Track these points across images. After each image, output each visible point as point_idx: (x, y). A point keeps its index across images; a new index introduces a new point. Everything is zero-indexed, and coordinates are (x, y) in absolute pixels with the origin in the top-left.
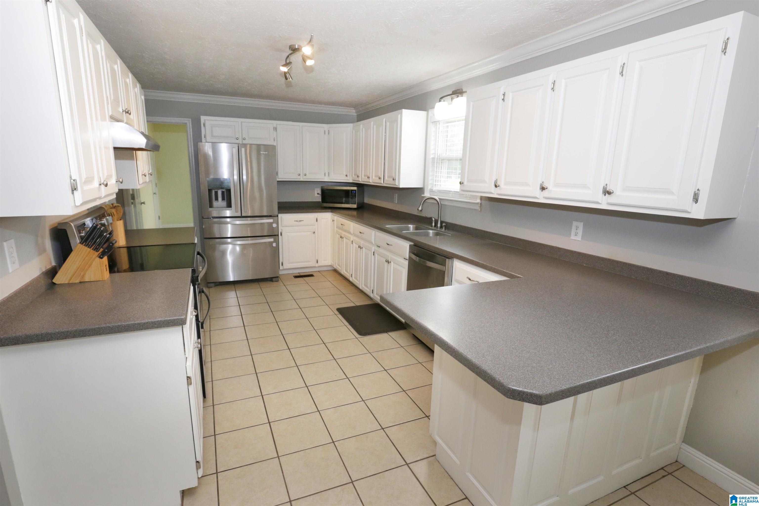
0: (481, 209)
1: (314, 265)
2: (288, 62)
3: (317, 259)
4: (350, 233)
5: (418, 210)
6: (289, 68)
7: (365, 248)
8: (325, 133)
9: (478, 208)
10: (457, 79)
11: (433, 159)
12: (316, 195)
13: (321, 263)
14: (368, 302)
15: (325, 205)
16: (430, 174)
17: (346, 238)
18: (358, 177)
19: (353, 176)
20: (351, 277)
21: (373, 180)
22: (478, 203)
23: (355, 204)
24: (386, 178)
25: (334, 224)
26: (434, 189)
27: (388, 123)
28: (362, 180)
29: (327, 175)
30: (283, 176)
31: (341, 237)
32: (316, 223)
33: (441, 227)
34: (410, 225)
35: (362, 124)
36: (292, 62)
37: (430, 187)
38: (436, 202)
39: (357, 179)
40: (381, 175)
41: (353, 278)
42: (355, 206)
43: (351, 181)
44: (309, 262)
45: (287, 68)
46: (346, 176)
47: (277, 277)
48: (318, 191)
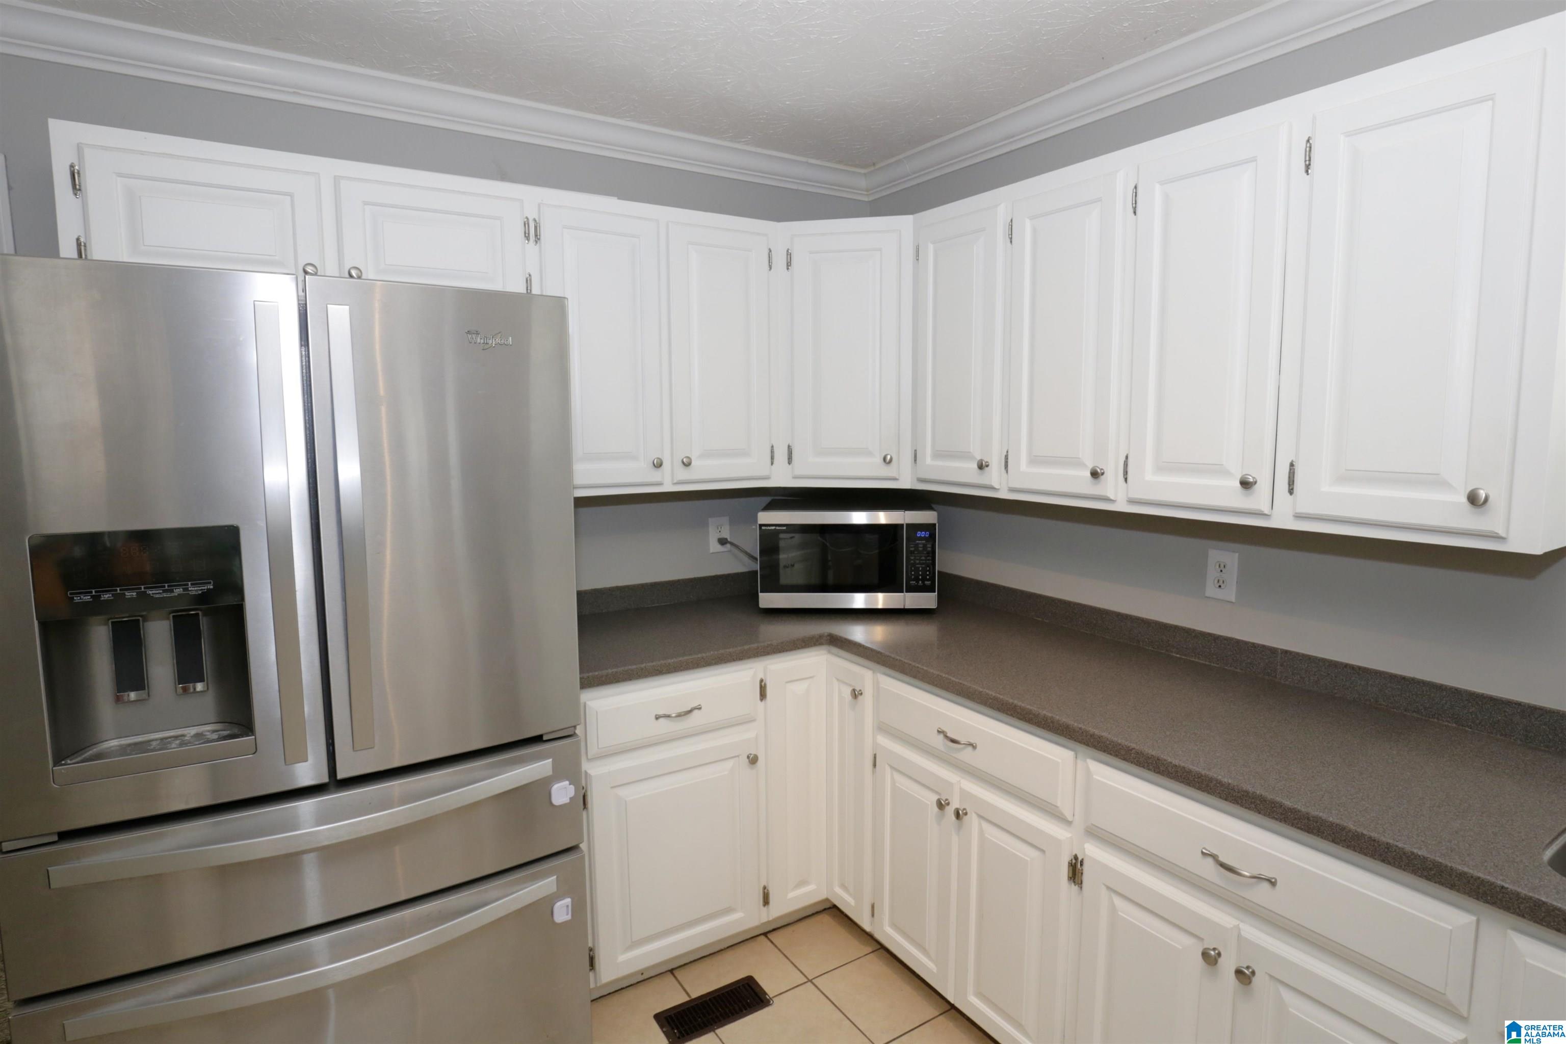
3: (762, 885)
8: (771, 265)
13: (783, 902)
17: (981, 817)
23: (931, 589)
29: (782, 456)
32: (761, 705)
42: (930, 601)
44: (728, 910)
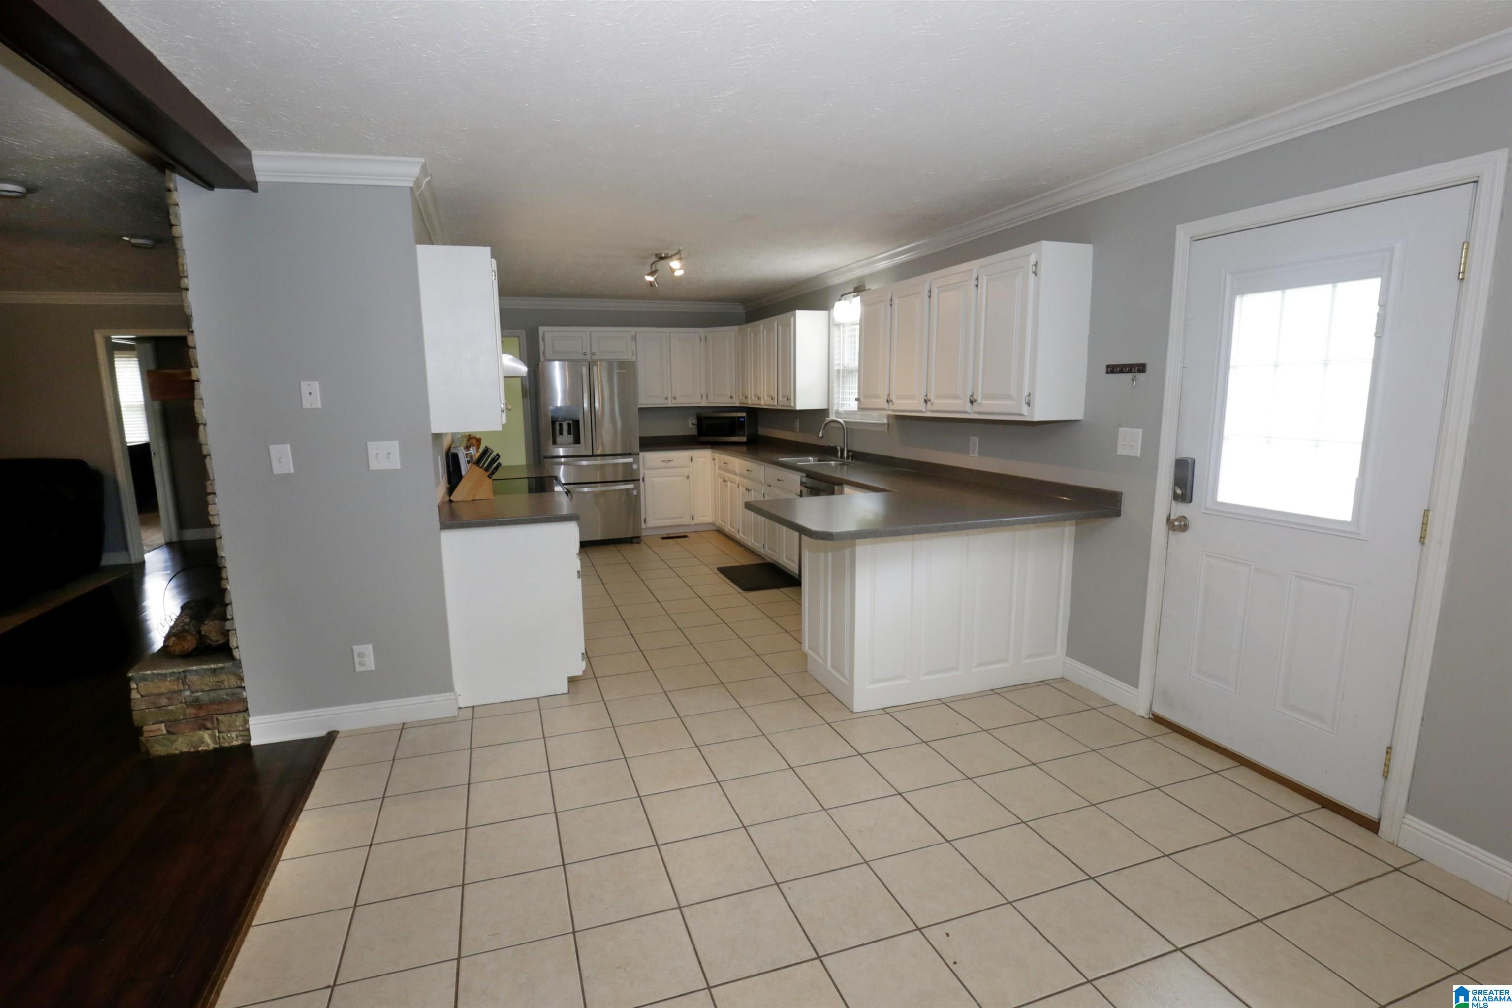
0: (889, 432)
1: (688, 523)
2: (654, 269)
3: (692, 514)
4: (734, 473)
5: (818, 436)
6: (655, 277)
7: (754, 491)
8: (701, 340)
9: (886, 430)
10: (858, 273)
11: (838, 371)
12: (690, 426)
13: (698, 520)
14: (758, 562)
15: (703, 439)
16: (836, 390)
17: (730, 481)
18: (746, 398)
19: (741, 397)
20: (738, 533)
21: (764, 402)
22: (883, 424)
23: (744, 436)
24: (780, 398)
25: (714, 464)
26: (841, 409)
27: (780, 327)
28: (752, 402)
29: (704, 397)
30: (646, 400)
31: (724, 481)
32: (691, 464)
33: (848, 458)
34: (810, 458)
35: (749, 328)
36: (659, 269)
37: (835, 408)
38: (841, 426)
39: (745, 401)
40: (774, 394)
41: (741, 534)
42: (744, 439)
43: (738, 405)
44: (681, 518)
45: (653, 277)
46: (731, 397)
47: (639, 537)
48: (692, 421)
